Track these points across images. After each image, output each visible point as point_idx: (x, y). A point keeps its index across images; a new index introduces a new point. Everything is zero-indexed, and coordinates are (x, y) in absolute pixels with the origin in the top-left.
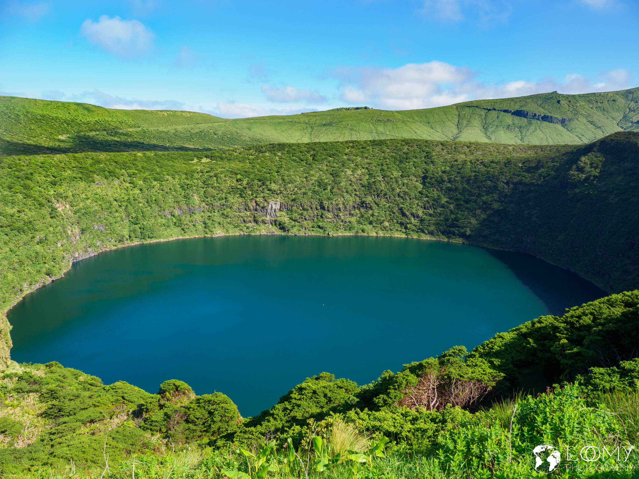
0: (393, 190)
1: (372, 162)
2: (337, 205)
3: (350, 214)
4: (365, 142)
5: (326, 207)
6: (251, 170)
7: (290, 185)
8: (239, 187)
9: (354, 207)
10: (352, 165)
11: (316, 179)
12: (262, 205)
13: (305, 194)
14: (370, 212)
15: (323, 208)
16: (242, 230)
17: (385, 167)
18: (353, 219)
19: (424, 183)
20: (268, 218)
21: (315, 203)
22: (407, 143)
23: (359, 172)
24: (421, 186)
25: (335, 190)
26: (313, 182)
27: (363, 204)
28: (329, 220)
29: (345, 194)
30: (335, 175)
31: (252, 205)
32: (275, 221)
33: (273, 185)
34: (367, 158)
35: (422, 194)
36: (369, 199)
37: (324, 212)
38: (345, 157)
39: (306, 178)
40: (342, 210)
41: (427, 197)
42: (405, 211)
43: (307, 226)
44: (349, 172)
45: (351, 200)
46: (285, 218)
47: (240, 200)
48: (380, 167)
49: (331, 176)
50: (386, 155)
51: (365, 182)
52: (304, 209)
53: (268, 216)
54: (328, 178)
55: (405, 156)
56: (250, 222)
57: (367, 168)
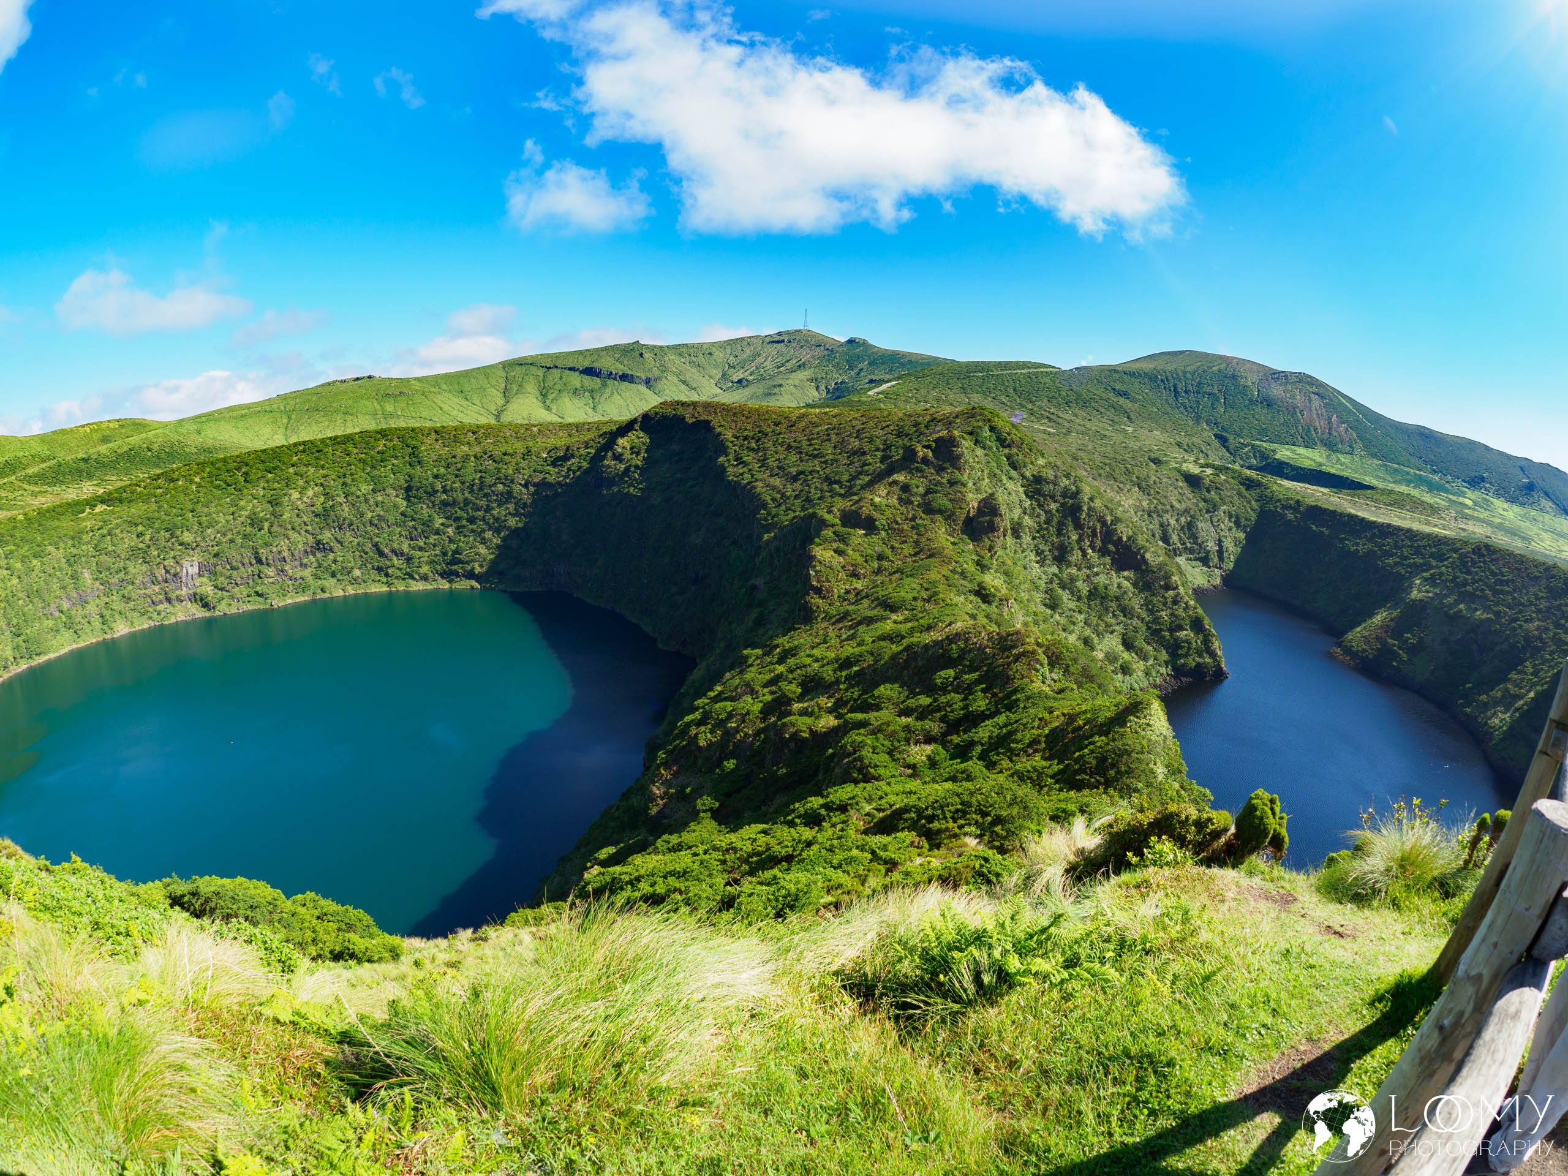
0: (362, 515)
1: (330, 473)
2: (280, 552)
3: (301, 565)
4: (323, 441)
5: (264, 559)
6: (156, 515)
7: (209, 531)
8: (141, 545)
9: (306, 552)
10: (301, 483)
11: (246, 513)
12: (172, 571)
13: (232, 541)
14: (331, 556)
15: (259, 561)
16: (150, 618)
17: (348, 480)
18: (307, 573)
19: (408, 498)
20: (184, 592)
21: (248, 556)
22: (384, 436)
23: (310, 493)
24: (405, 503)
25: (274, 529)
26: (243, 519)
27: (319, 546)
28: (271, 580)
29: (290, 533)
30: (274, 502)
31: (160, 573)
32: (195, 594)
33: (186, 534)
34: (323, 467)
35: (405, 516)
36: (327, 536)
37: (261, 568)
38: (291, 470)
39: (233, 514)
40: (288, 560)
41: (413, 520)
42: (382, 547)
43: (239, 596)
44: (295, 495)
45: (300, 540)
46: (207, 588)
47: (144, 568)
48: (341, 481)
49: (269, 506)
50: (352, 460)
51: (319, 508)
52: (233, 568)
53: (184, 589)
54: (263, 511)
55: (379, 457)
56: (161, 602)
57: (322, 485)
